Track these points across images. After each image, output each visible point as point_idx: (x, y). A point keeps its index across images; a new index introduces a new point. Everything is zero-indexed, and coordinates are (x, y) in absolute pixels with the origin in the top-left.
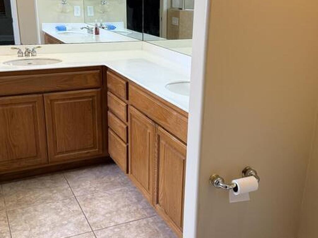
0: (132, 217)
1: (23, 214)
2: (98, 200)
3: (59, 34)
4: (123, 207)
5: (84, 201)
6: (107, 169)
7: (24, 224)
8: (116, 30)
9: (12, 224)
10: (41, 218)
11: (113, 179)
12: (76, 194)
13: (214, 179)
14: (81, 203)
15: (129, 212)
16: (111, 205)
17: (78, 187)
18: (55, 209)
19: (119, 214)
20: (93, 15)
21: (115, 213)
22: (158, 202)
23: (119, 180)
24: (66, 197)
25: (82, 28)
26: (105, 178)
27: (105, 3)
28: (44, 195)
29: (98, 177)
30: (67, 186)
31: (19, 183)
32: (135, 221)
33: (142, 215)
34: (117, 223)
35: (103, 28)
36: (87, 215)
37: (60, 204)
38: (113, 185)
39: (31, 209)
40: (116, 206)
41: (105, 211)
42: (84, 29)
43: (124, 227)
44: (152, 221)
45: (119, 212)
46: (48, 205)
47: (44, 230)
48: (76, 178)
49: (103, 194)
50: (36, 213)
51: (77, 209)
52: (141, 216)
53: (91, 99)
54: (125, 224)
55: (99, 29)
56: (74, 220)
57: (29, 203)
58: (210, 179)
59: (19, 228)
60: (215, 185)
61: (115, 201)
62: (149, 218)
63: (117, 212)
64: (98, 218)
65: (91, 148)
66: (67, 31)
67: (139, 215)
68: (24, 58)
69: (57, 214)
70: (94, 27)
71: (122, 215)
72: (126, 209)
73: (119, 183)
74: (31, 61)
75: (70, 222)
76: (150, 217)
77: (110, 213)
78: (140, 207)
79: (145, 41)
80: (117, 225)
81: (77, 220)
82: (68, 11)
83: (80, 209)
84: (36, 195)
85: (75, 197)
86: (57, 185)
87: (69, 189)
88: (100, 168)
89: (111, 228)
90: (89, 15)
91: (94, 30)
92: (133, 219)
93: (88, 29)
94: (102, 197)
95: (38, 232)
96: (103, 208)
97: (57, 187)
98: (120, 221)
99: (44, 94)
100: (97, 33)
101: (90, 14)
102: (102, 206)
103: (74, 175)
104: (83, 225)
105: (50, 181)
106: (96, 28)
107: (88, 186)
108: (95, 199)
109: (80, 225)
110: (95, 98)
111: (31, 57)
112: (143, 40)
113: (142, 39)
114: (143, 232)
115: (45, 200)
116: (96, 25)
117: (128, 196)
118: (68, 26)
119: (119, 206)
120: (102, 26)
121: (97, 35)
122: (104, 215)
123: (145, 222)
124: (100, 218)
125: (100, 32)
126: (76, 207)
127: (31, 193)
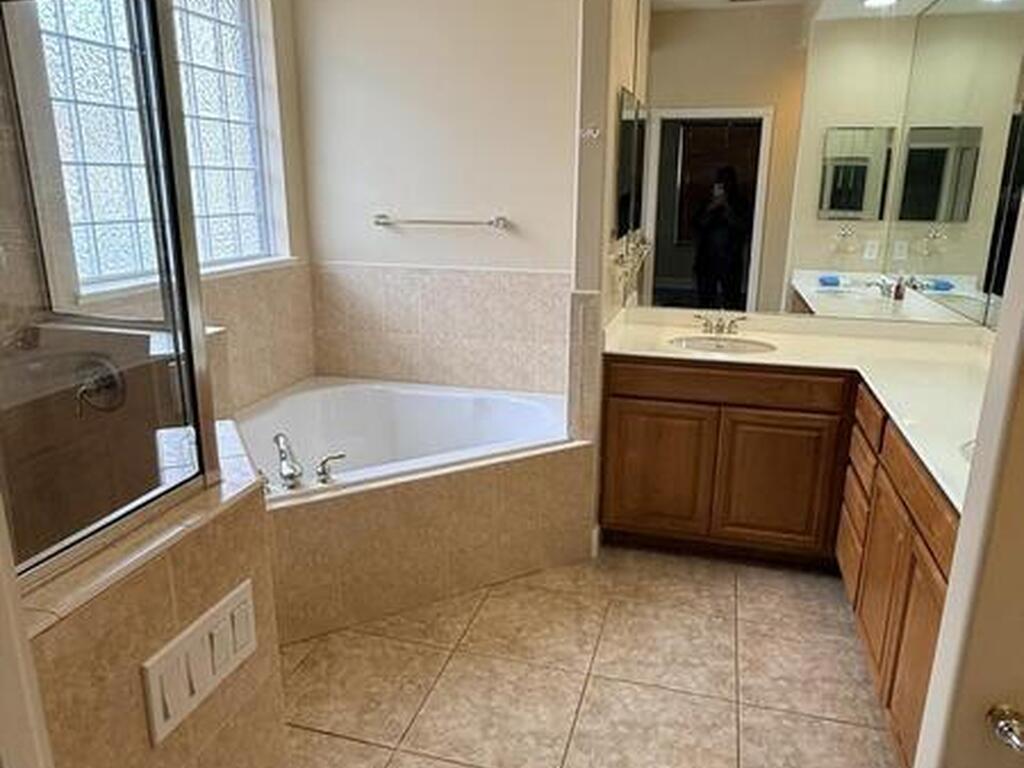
0: (834, 711)
1: (633, 615)
2: (778, 643)
3: (819, 292)
4: (824, 680)
5: (748, 634)
6: (824, 585)
7: (626, 632)
8: (953, 291)
9: (609, 627)
10: (659, 634)
11: (830, 611)
12: (740, 615)
13: (1002, 716)
14: (741, 636)
15: (832, 697)
16: (799, 665)
17: (752, 601)
18: (690, 627)
19: (809, 692)
20: (904, 258)
21: (799, 685)
22: (889, 705)
23: (842, 619)
24: (720, 611)
25: (869, 285)
26: (814, 603)
27: (938, 235)
28: (682, 594)
29: (798, 595)
30: (730, 591)
31: (654, 555)
32: (836, 721)
33: (859, 717)
34: (794, 707)
35: (915, 287)
36: (741, 666)
37: (702, 623)
38: (825, 623)
39: (650, 611)
40: (810, 671)
41: (781, 673)
42: (873, 287)
43: (804, 724)
44: (876, 739)
45: (810, 686)
46: (680, 615)
47: (652, 658)
48: (756, 581)
49: (793, 634)
50: (656, 622)
51: (728, 643)
52: (854, 715)
53: (814, 434)
54: (810, 719)
55: (904, 290)
56: (712, 663)
57: (651, 599)
58: (990, 713)
59: (616, 637)
60: (997, 731)
61: (814, 659)
62: (873, 731)
63: (805, 683)
64: (760, 681)
65: (799, 533)
66: (841, 288)
67: (850, 712)
68: (713, 335)
69: (690, 639)
70: (896, 284)
71: (814, 696)
72: (827, 686)
73: (840, 623)
74: (722, 343)
75: (704, 664)
76: (875, 729)
77: (789, 680)
78: (864, 695)
79: (989, 327)
80: (791, 712)
81: (716, 667)
82: (851, 249)
83: (733, 648)
84: (672, 588)
85: (736, 619)
86: (712, 583)
87: (733, 599)
88: (811, 578)
89: (777, 713)
90: (896, 258)
91: (893, 289)
92: (834, 716)
93: (882, 287)
94: (788, 639)
95: (641, 658)
96: (781, 666)
97: (712, 586)
98: (802, 707)
99: (723, 409)
100: (899, 296)
101: (900, 254)
102: (781, 659)
103: (755, 575)
104: (724, 682)
105: (705, 571)
106: (898, 288)
107: (772, 606)
108: (772, 637)
109: (719, 678)
110: (825, 434)
111: (724, 335)
112: (984, 324)
113: (982, 321)
114: (842, 755)
115: (680, 603)
116: (901, 279)
117: (846, 659)
118: (845, 279)
119: (817, 673)
120: (914, 283)
121: (898, 302)
122: (775, 680)
123: (858, 733)
124: (763, 681)
125: (906, 295)
126: (728, 641)
127: (665, 581)
